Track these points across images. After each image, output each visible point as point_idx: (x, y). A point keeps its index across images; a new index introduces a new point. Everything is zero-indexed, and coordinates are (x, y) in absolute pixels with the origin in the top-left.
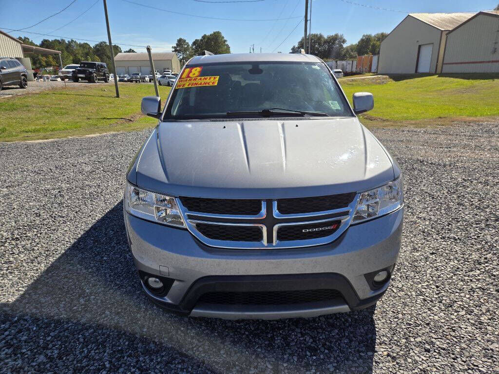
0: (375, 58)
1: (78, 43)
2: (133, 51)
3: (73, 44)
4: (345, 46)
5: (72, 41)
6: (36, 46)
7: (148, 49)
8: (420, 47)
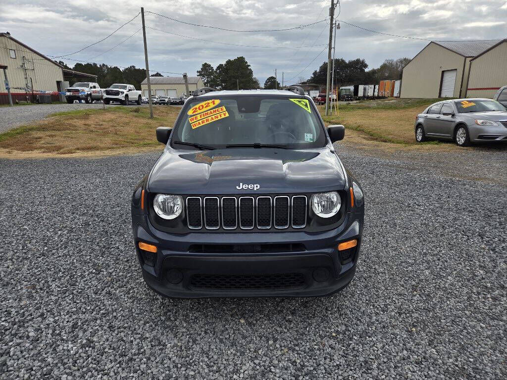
0: (397, 83)
1: (109, 67)
2: (160, 75)
3: (105, 68)
4: (367, 70)
5: (104, 65)
6: (70, 69)
7: (185, 76)
8: (443, 72)
